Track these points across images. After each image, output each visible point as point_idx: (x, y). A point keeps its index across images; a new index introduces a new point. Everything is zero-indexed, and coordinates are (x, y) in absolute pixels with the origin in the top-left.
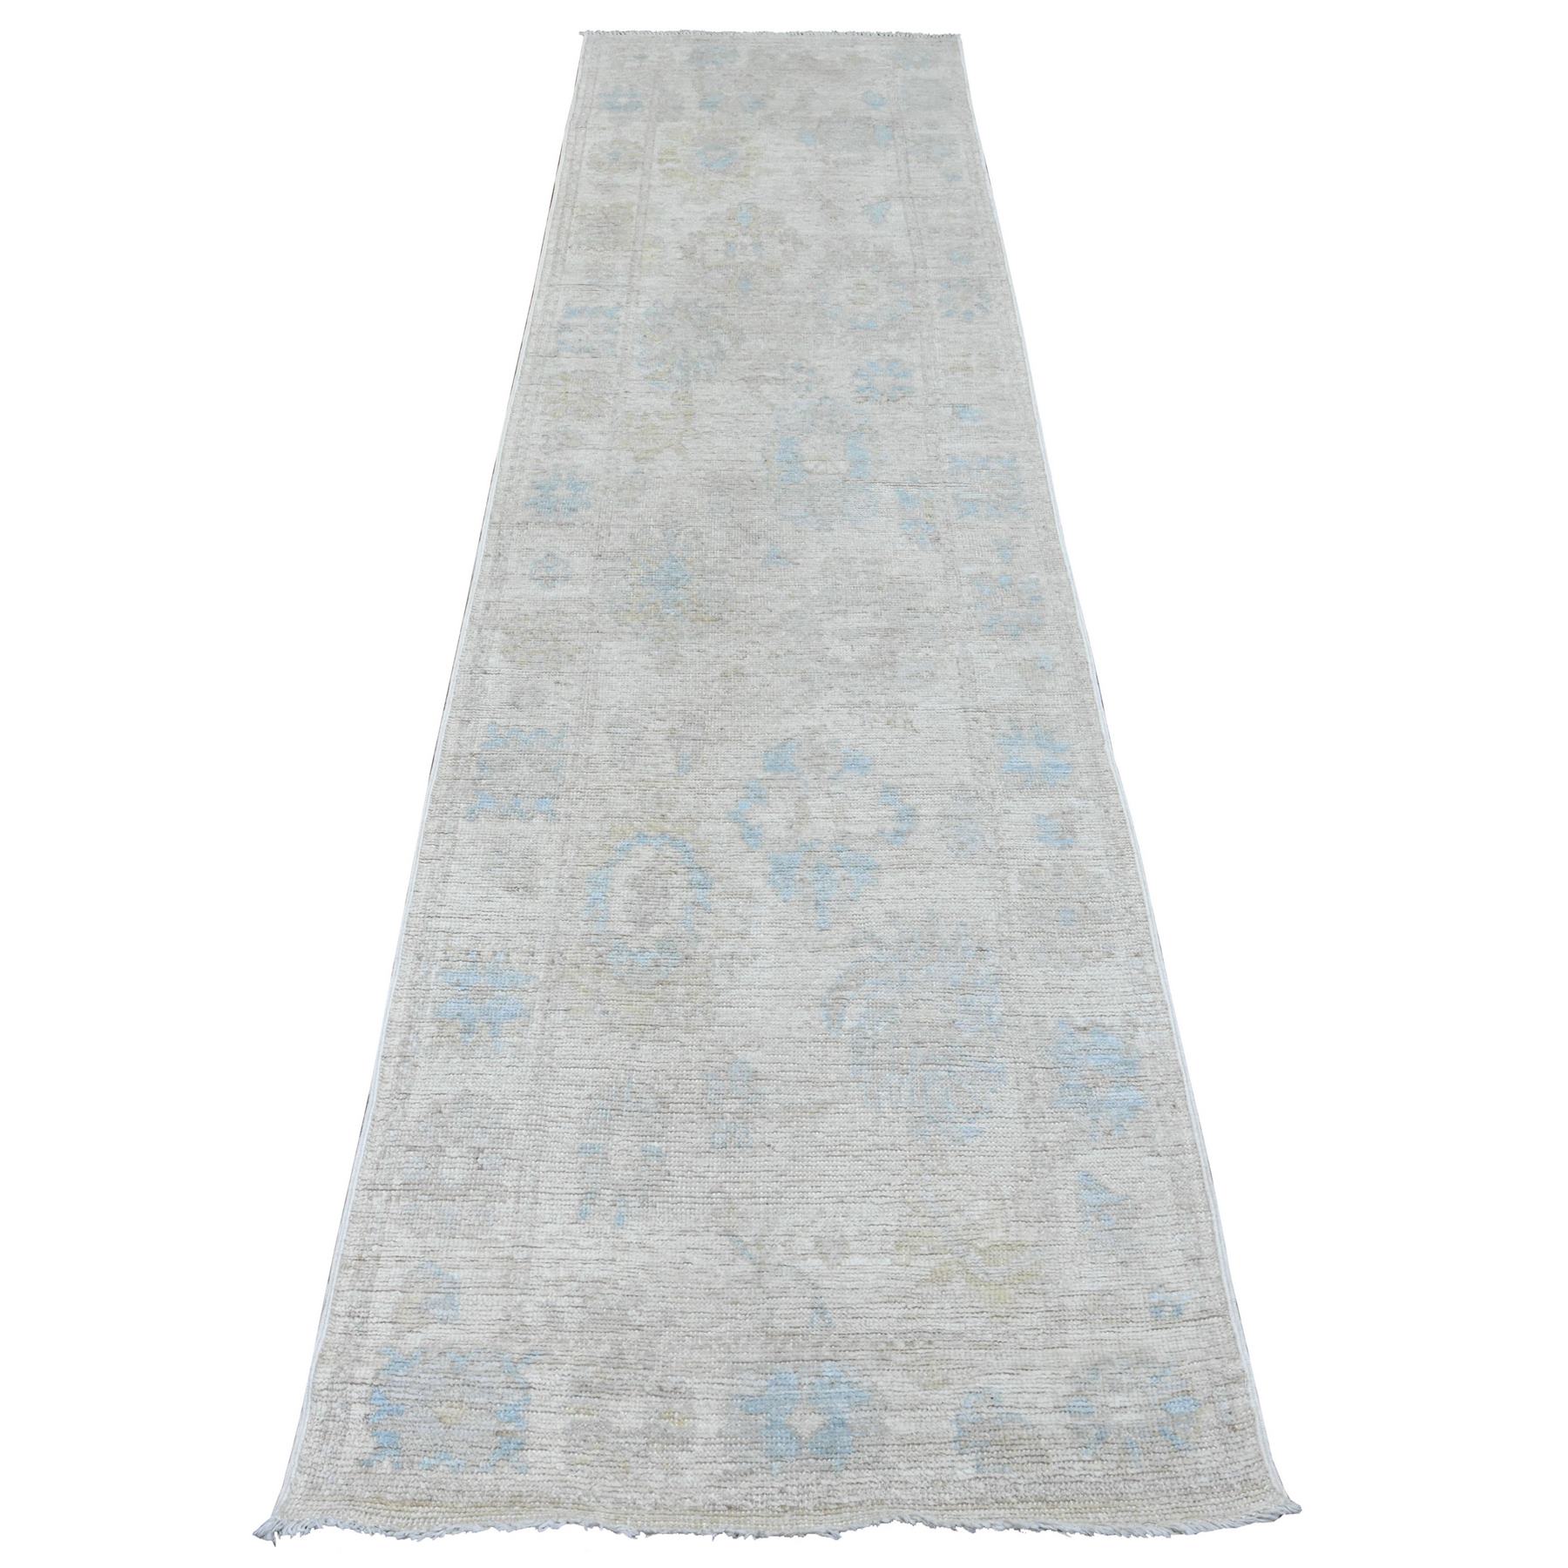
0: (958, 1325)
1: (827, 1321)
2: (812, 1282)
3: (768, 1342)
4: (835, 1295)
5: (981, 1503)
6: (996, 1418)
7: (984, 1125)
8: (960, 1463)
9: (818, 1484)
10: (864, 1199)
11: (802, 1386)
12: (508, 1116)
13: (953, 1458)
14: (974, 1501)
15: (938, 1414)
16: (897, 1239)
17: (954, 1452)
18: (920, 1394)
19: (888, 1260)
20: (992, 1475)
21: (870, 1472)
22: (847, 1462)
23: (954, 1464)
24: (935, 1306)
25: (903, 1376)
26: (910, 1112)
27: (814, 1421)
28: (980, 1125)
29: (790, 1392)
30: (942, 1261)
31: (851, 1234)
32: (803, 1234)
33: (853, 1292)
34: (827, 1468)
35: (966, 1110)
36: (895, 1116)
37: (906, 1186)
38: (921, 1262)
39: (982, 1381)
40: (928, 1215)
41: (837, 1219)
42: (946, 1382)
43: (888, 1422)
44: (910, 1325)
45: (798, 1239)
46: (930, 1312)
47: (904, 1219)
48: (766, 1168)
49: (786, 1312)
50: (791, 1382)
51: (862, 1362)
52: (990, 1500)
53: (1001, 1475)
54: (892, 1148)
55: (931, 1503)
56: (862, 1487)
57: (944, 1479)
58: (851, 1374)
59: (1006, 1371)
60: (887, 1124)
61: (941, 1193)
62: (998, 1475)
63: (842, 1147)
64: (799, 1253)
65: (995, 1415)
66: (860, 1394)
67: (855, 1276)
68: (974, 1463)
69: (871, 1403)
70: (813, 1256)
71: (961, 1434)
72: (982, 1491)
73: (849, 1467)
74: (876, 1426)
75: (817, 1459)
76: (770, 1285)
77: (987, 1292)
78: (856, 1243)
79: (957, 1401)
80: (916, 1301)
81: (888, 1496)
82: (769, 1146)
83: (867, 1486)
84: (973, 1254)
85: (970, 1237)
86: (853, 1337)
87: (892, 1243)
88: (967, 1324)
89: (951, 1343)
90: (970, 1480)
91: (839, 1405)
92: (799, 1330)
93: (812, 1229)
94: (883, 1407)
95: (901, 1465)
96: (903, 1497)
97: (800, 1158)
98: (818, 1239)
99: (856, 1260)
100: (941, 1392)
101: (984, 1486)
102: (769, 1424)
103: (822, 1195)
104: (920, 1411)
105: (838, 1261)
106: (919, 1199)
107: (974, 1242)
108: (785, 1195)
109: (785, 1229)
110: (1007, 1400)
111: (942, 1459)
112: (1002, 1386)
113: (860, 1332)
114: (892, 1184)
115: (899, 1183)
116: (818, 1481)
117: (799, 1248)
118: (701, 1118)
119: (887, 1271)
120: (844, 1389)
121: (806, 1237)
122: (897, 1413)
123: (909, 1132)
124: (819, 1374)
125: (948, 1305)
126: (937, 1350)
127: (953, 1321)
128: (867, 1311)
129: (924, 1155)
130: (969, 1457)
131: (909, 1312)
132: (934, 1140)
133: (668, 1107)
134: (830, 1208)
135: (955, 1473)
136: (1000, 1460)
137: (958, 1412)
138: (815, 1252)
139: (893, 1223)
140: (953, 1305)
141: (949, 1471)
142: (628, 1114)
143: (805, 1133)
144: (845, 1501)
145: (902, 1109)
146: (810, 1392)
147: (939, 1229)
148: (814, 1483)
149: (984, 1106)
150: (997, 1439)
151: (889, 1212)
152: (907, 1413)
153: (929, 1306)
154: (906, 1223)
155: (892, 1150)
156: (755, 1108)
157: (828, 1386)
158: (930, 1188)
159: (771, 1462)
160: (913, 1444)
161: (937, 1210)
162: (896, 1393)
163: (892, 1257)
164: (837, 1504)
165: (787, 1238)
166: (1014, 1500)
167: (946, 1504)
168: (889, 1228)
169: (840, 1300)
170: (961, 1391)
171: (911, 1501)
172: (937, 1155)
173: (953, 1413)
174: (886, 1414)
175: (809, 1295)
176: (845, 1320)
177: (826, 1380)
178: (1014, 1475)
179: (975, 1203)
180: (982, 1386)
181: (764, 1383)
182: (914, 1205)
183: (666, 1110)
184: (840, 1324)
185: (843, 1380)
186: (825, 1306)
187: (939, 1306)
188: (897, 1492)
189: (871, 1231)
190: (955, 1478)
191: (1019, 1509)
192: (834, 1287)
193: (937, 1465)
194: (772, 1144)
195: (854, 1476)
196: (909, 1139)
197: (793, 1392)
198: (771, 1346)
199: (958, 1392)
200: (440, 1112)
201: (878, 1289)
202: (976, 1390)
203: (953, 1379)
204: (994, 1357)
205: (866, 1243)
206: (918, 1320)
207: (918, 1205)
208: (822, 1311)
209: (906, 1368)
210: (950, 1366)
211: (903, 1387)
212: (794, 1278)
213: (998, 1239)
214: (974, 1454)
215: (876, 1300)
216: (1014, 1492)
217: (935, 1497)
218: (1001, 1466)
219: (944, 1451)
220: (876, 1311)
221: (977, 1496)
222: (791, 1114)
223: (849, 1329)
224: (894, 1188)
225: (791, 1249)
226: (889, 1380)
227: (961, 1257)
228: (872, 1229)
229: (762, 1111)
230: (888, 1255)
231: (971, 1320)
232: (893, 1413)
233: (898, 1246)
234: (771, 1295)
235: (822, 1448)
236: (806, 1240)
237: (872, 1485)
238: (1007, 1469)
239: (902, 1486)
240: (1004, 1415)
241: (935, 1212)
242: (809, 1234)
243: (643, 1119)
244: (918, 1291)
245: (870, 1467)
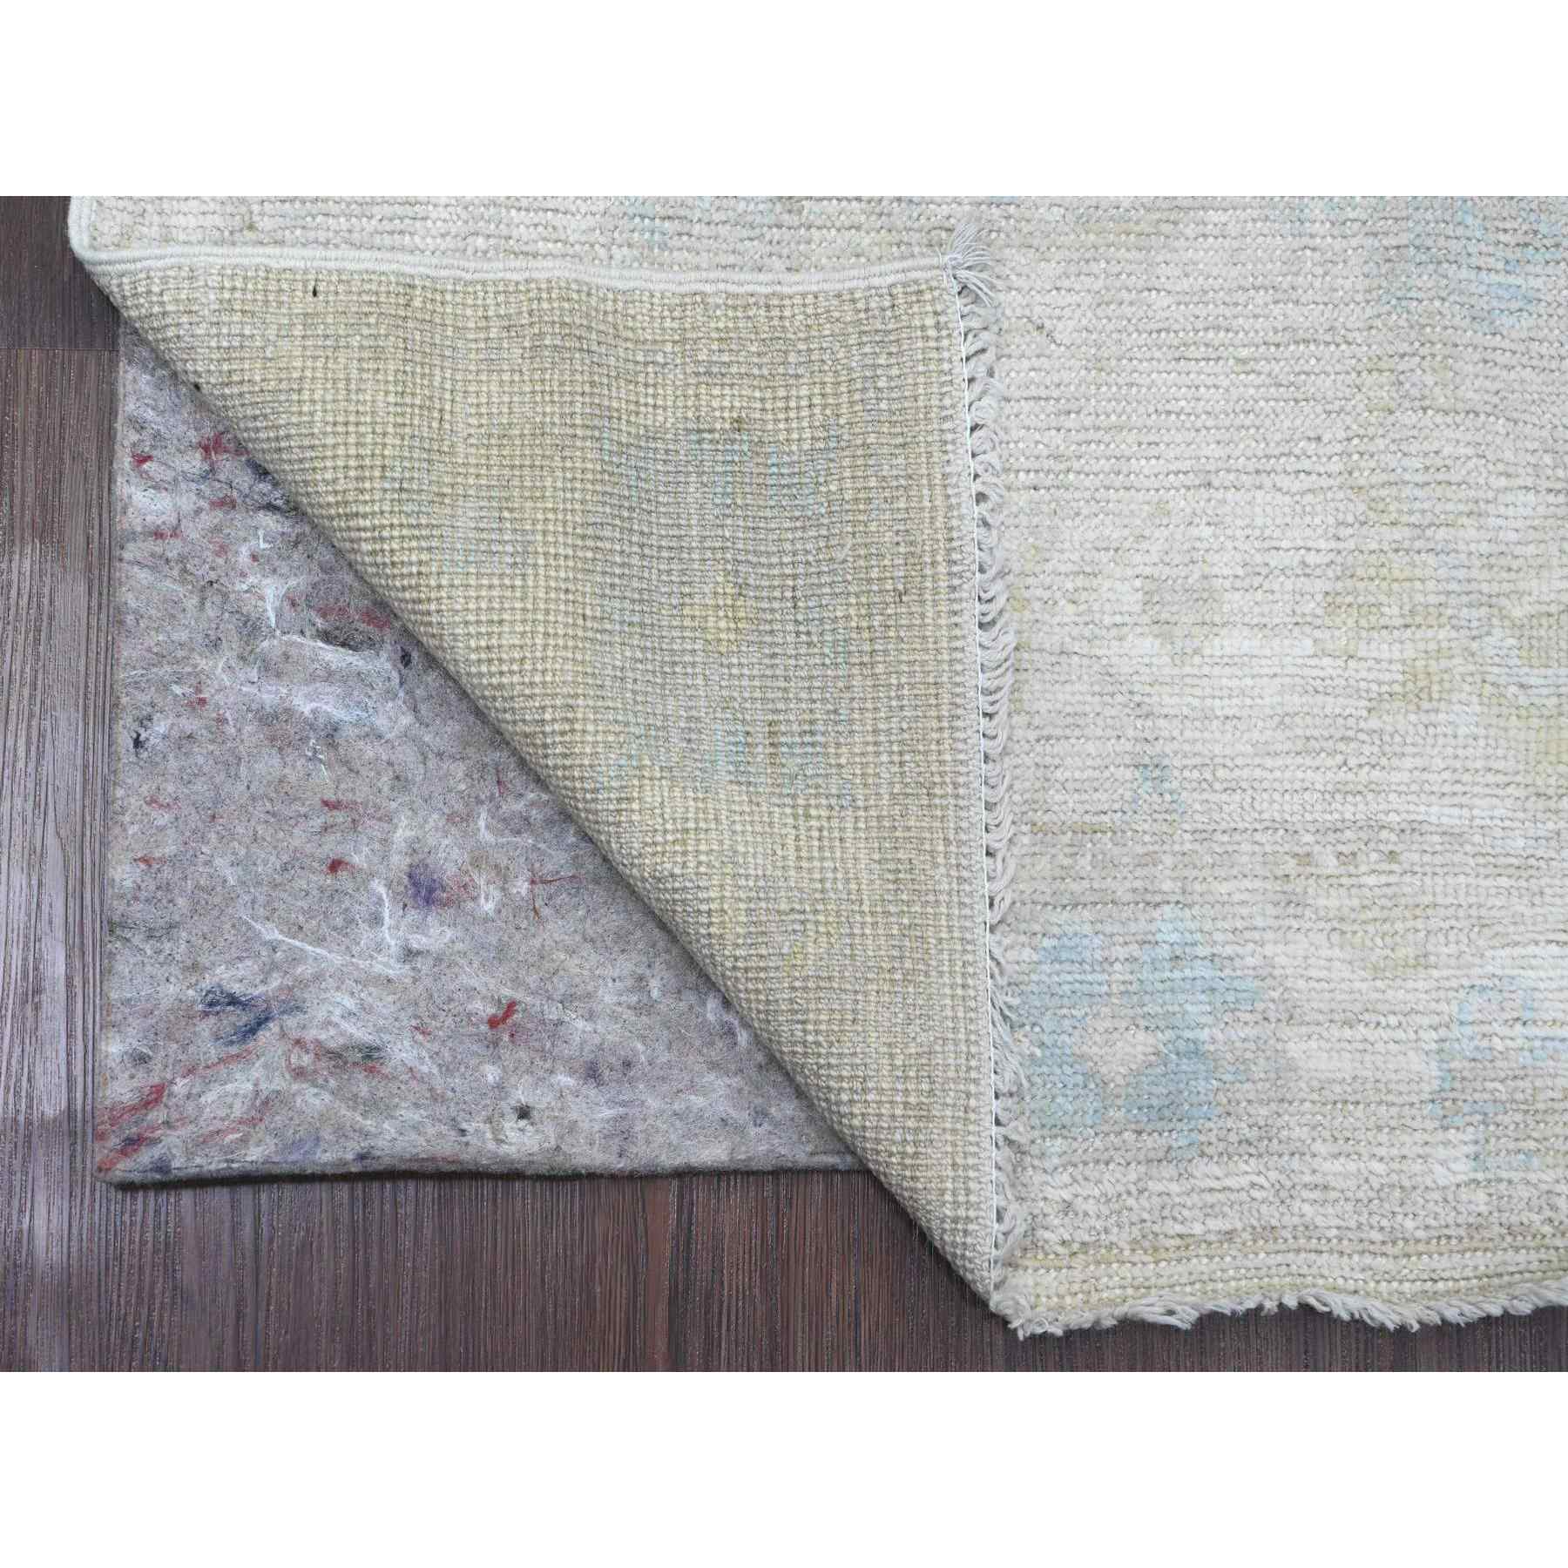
0: (1456, 811)
1: (1168, 797)
2: (1137, 698)
3: (1036, 849)
4: (1188, 734)
5: (1477, 1237)
6: (1522, 1049)
7: (1538, 283)
8: (1441, 1148)
9: (1141, 1192)
10: (1258, 480)
11: (1112, 964)
12: (417, 239)
13: (1427, 1137)
14: (1462, 1232)
15: (1400, 1034)
16: (1328, 587)
17: (1429, 1125)
18: (1364, 986)
19: (1308, 642)
20: (1504, 1175)
21: (1252, 1161)
22: (1203, 1138)
23: (1427, 1149)
24: (1408, 763)
25: (1332, 946)
26: (1375, 235)
27: (1139, 1044)
28: (1532, 282)
29: (1083, 977)
30: (1432, 646)
31: (1226, 572)
32: (1118, 572)
33: (1229, 726)
34: (1161, 1154)
35: (1502, 237)
36: (1339, 244)
37: (1356, 441)
38: (1382, 648)
39: (1500, 961)
40: (1405, 519)
41: (1195, 532)
42: (1422, 961)
43: (1295, 1049)
44: (1349, 810)
45: (1107, 584)
46: (1396, 777)
47: (1350, 531)
48: (1033, 391)
49: (1077, 775)
50: (1087, 954)
51: (1245, 911)
52: (1496, 1228)
53: (1522, 1175)
54: (1328, 338)
55: (1376, 1236)
56: (1233, 1196)
57: (1406, 1183)
58: (1218, 937)
59: (1551, 937)
60: (1319, 271)
61: (1439, 462)
62: (1516, 1176)
63: (1211, 334)
64: (1107, 620)
65: (1520, 1042)
66: (1236, 984)
67: (1235, 683)
68: (1471, 1149)
69: (1260, 1006)
70: (1139, 630)
71: (1447, 1086)
72: (1483, 1209)
73: (1209, 1150)
74: (1268, 1059)
75: (1139, 1133)
76: (1042, 706)
77: (1522, 736)
78: (1237, 595)
79: (1443, 1007)
80: (1367, 749)
81: (1286, 1220)
82: (1040, 328)
83: (1243, 1195)
84: (1498, 633)
85: (1495, 588)
86: (1226, 838)
87: (1319, 597)
88: (1476, 812)
89: (1438, 859)
90: (1458, 1186)
91: (1189, 1007)
92: (1105, 818)
93: (1138, 558)
94: (1284, 1017)
95: (1318, 1147)
96: (1319, 1221)
97: (1113, 362)
98: (1150, 586)
99: (1234, 642)
100: (1410, 984)
101: (1487, 1198)
102: (1038, 1052)
103: (1160, 466)
104: (1361, 1027)
105: (1197, 643)
106: (1384, 477)
107: (1503, 601)
108: (1076, 465)
109: (1075, 557)
110: (1547, 1004)
111: (1405, 1138)
112: (1542, 974)
113: (1241, 826)
114: (1325, 439)
115: (1341, 435)
116: (1141, 1185)
117: (1107, 607)
118: (878, 244)
119: (1307, 672)
120: (1203, 971)
121: (1123, 579)
122: (1313, 1028)
123: (1369, 291)
124: (1150, 937)
125: (1439, 763)
126: (1407, 878)
127: (1446, 800)
128: (1258, 773)
129: (1402, 356)
130: (1461, 1136)
131: (1350, 776)
132: (1430, 315)
133: (800, 212)
134: (1180, 503)
135: (1431, 1171)
136: (1522, 1145)
137: (1443, 1032)
138: (1146, 619)
139: (1322, 544)
140: (1450, 762)
141: (1418, 1167)
142: (706, 231)
143: (1124, 294)
144: (1198, 1229)
145: (1356, 226)
146: (1128, 977)
147: (1431, 559)
148: (1133, 1189)
149: (1543, 229)
150: (1519, 1096)
151: (1313, 514)
152: (1335, 1032)
153: (1395, 762)
154: (1351, 544)
155: (1327, 344)
156: (1008, 218)
157: (1167, 965)
158: (1414, 448)
159: (1044, 1138)
160: (1346, 1102)
161: (1426, 506)
162: (1313, 984)
163: (1318, 634)
164: (1180, 1236)
165: (1080, 581)
166: (1547, 1229)
167: (1406, 1241)
168: (1312, 558)
169: (1199, 747)
170: (1454, 983)
171: (1334, 1232)
172: (1433, 356)
173: (1434, 1035)
174: (1286, 1032)
175: (1130, 733)
176: (1205, 796)
177: (1164, 952)
178: (1549, 1176)
179: (1510, 498)
180: (1499, 972)
181: (1027, 954)
182: (1373, 493)
183: (794, 220)
184: (1197, 806)
185: (1201, 951)
186: (1166, 762)
187: (1419, 762)
188: (1306, 1208)
189: (1273, 564)
190: (1429, 1183)
191: (1557, 1249)
192: (1186, 711)
193: (1395, 1152)
194: (1048, 324)
195: (1217, 1171)
196: (1369, 312)
197: (1090, 978)
198: (1045, 859)
199: (1447, 984)
200: (251, 227)
201: (1283, 721)
202: (1485, 982)
203: (1438, 956)
204: (1525, 900)
205: (1259, 595)
206: (1370, 796)
207: (1384, 492)
208: (1157, 773)
209: (1338, 925)
210: (1434, 923)
211: (1329, 969)
212: (1097, 688)
213: (1553, 596)
214: (1471, 1129)
215: (1279, 747)
216: (1548, 1213)
217: (1384, 1223)
218: (1522, 1157)
219: (1409, 1122)
220: (1278, 774)
221: (1471, 1220)
222: (1092, 237)
223: (1216, 816)
224: (1329, 450)
225: (1090, 611)
226: (1301, 953)
227: (1474, 638)
228: (1275, 560)
229: (1026, 228)
230: (1307, 629)
231: (1485, 802)
232: (1304, 1029)
233: (1332, 603)
234: (1045, 733)
235: (1150, 1107)
236: (1126, 587)
237: (1256, 1194)
238: (1535, 1162)
239: (1316, 1195)
240: (1538, 1043)
241: (1423, 512)
242: (1130, 572)
243: (740, 247)
244: (1374, 723)
245: (1252, 1150)
